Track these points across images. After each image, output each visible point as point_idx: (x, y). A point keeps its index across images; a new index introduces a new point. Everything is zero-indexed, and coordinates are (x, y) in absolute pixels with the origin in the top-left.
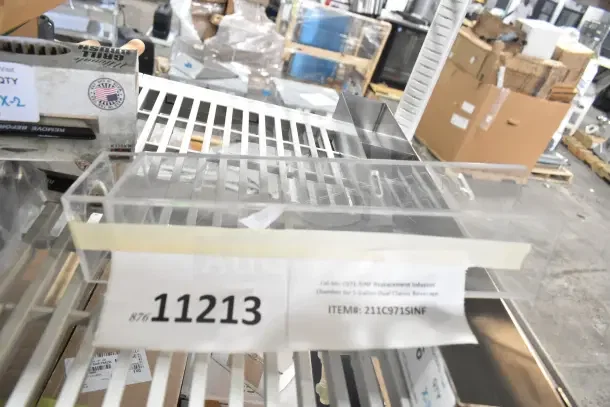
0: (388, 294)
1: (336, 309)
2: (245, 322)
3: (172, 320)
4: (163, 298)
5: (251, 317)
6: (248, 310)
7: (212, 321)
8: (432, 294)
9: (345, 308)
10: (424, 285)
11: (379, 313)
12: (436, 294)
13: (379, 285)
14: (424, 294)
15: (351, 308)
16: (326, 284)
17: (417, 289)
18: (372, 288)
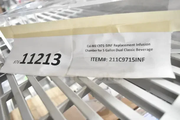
0: (122, 50)
1: (95, 59)
2: (52, 64)
3: (26, 63)
4: (26, 55)
5: (56, 62)
6: (55, 59)
7: (40, 63)
8: (149, 50)
9: (99, 58)
10: (143, 45)
11: (117, 61)
12: (152, 49)
13: (116, 46)
14: (143, 50)
15: (102, 58)
16: (90, 46)
17: (139, 47)
18: (113, 48)
